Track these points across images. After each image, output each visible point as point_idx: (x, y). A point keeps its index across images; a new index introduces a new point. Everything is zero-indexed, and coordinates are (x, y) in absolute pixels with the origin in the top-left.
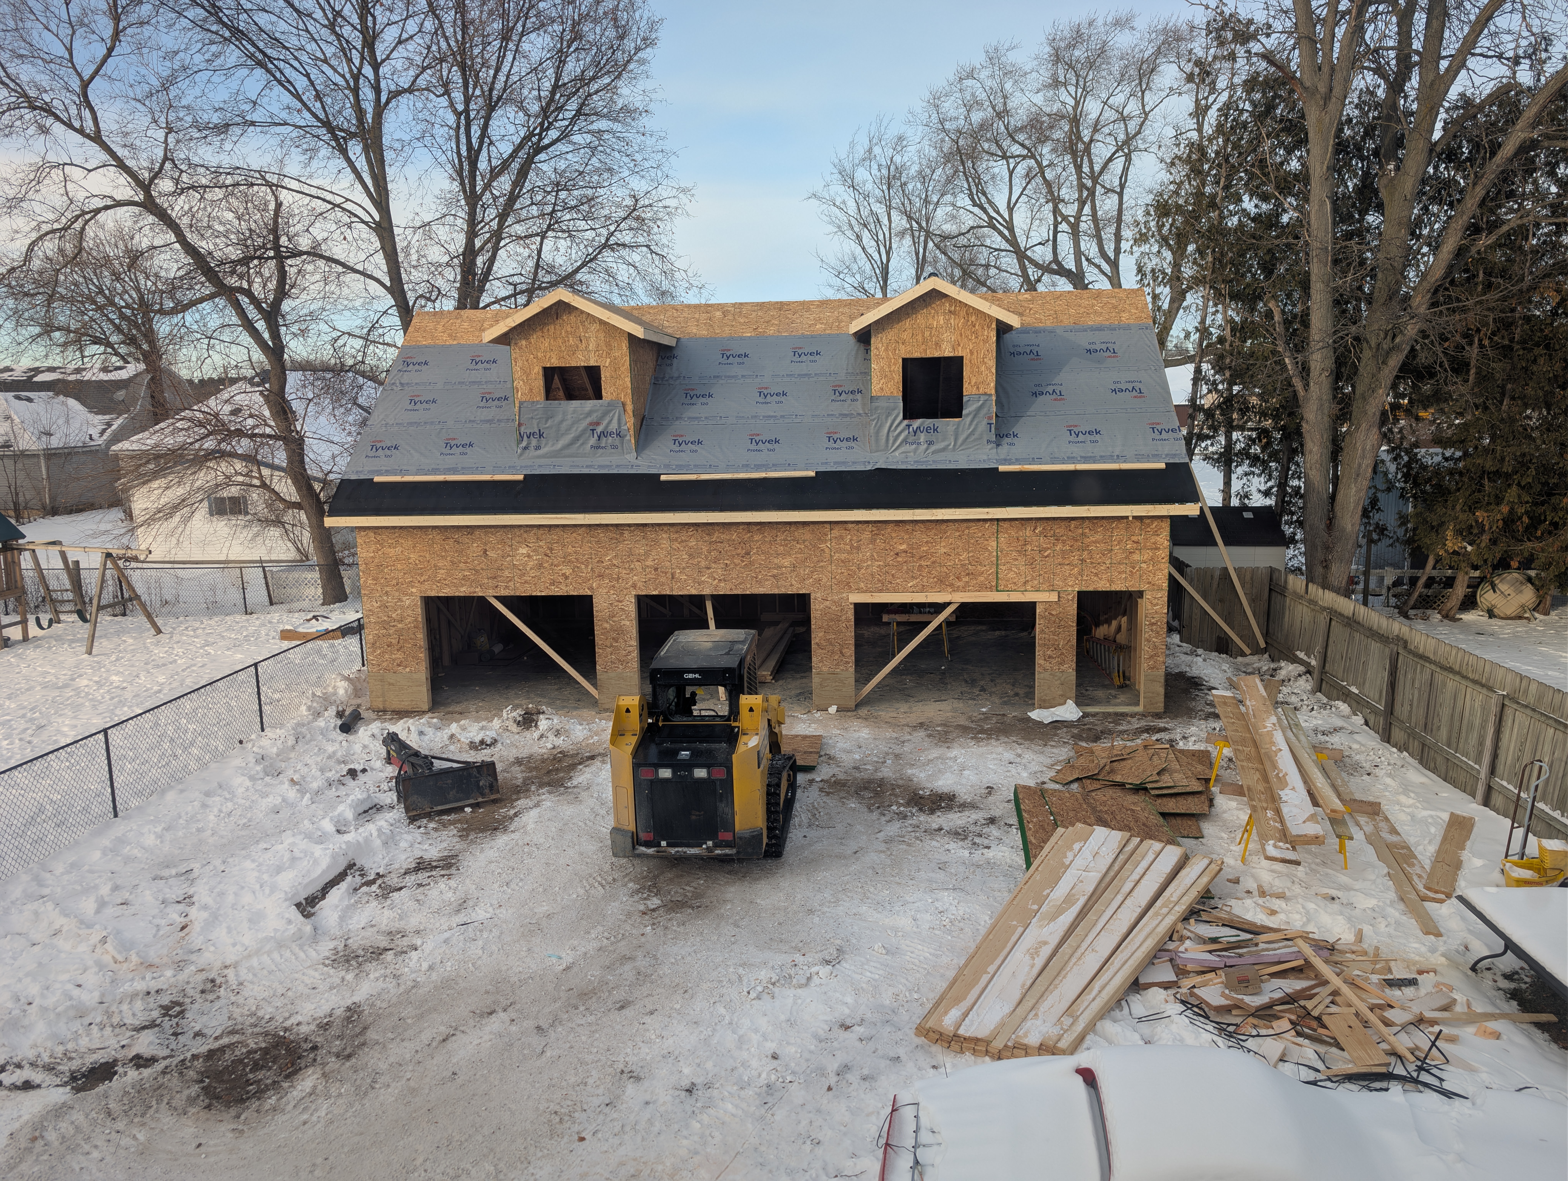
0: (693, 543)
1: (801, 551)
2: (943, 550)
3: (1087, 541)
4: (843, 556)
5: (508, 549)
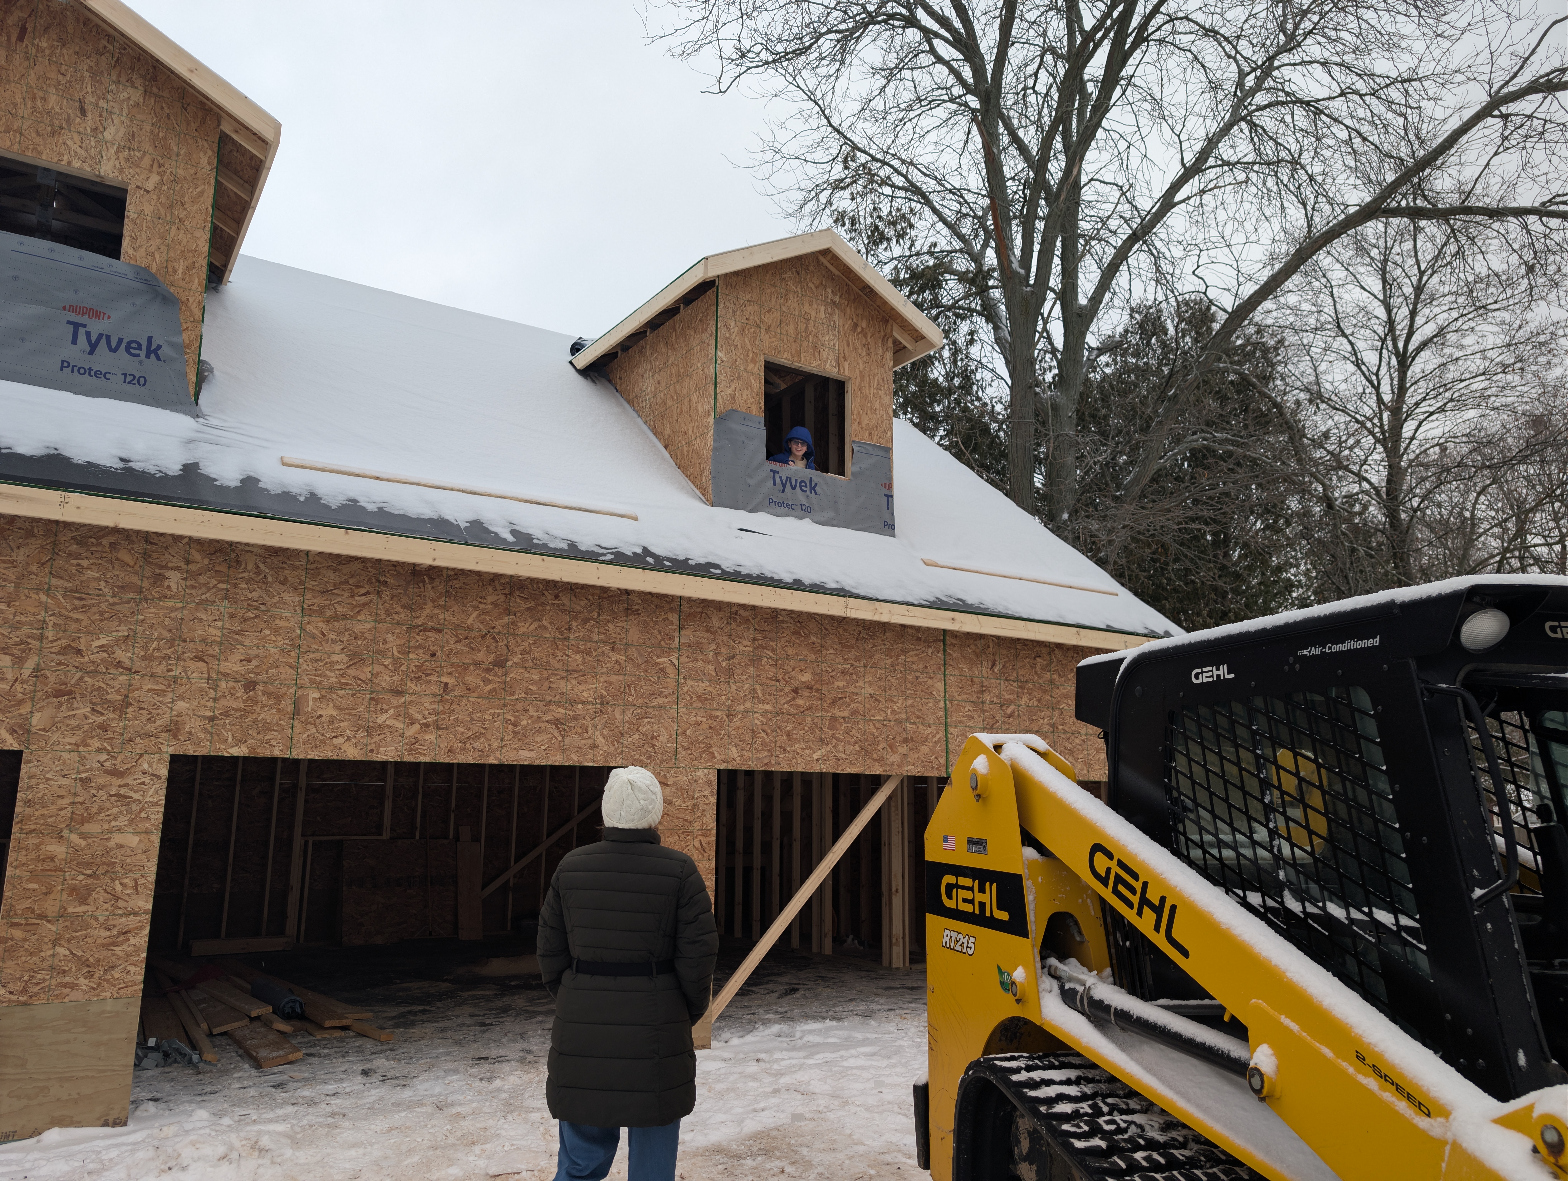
4: (702, 687)
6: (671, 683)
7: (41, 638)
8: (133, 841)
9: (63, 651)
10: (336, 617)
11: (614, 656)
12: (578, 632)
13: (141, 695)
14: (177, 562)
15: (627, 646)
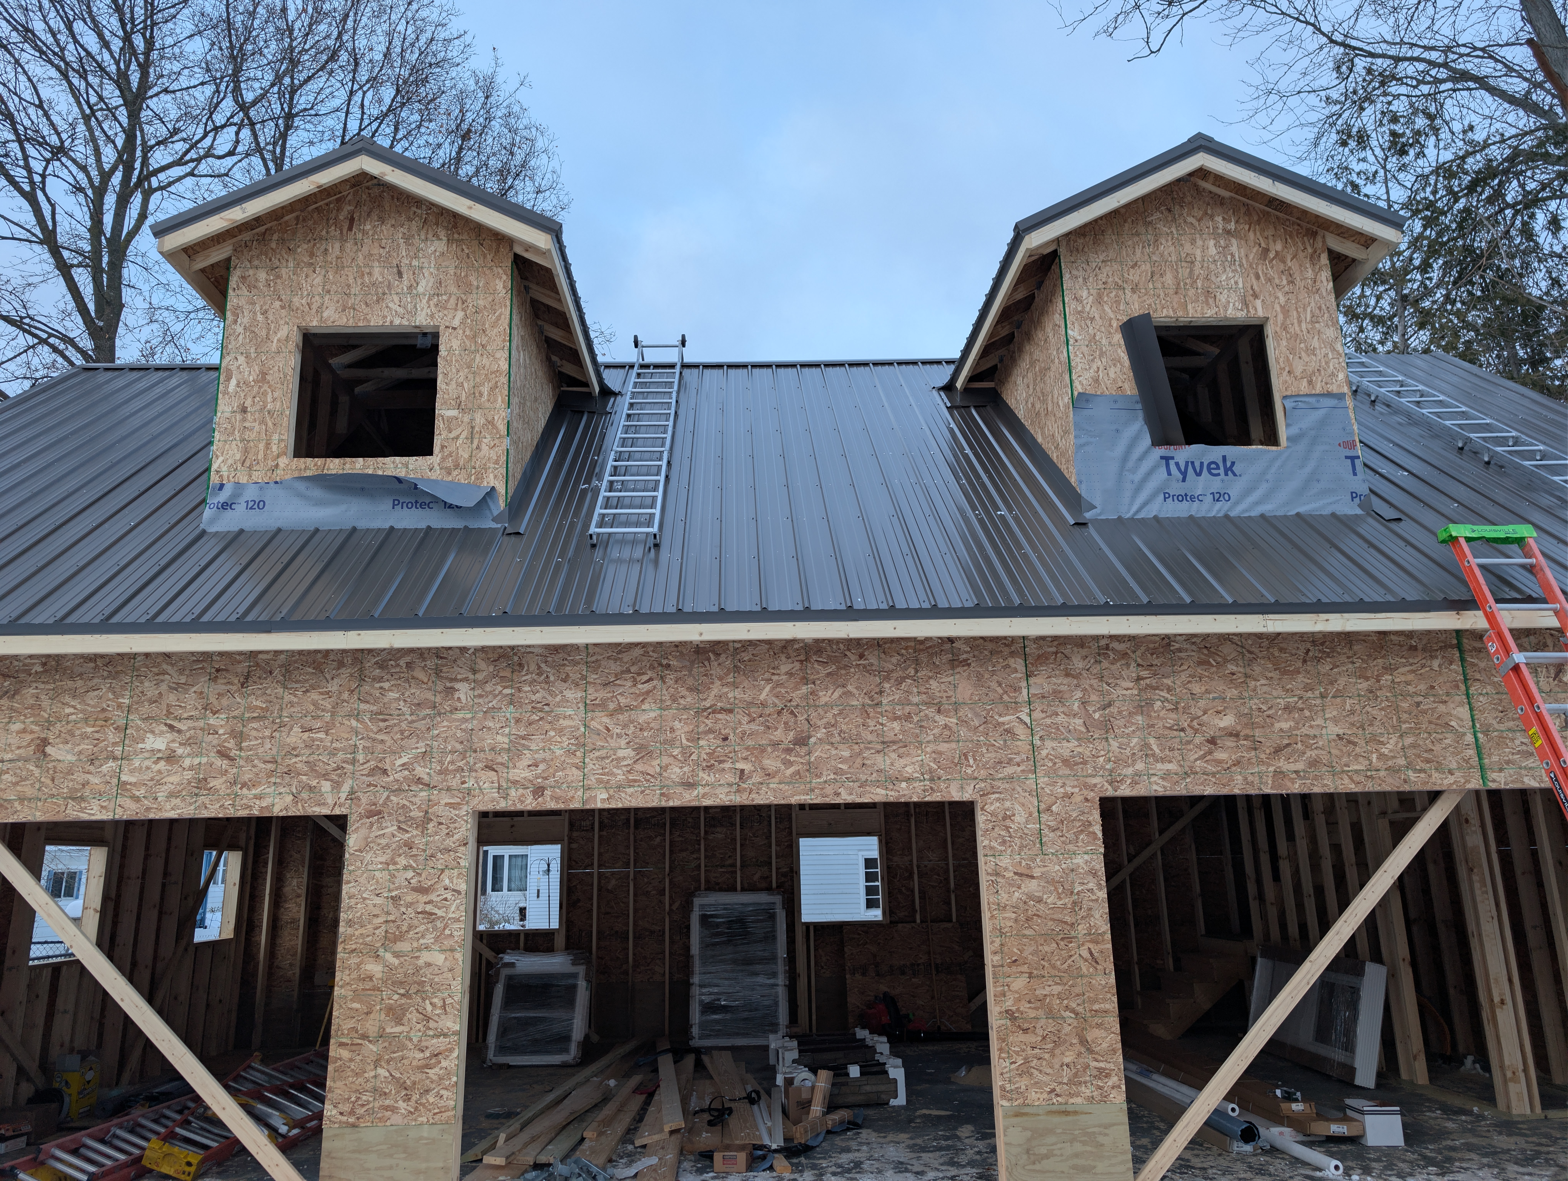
0: (649, 712)
1: (949, 733)
5: (112, 736)
6: (1023, 745)
7: (354, 762)
8: (439, 958)
9: (372, 772)
10: (620, 709)
11: (941, 720)
12: (892, 695)
13: (439, 810)
14: (464, 673)
15: (957, 706)
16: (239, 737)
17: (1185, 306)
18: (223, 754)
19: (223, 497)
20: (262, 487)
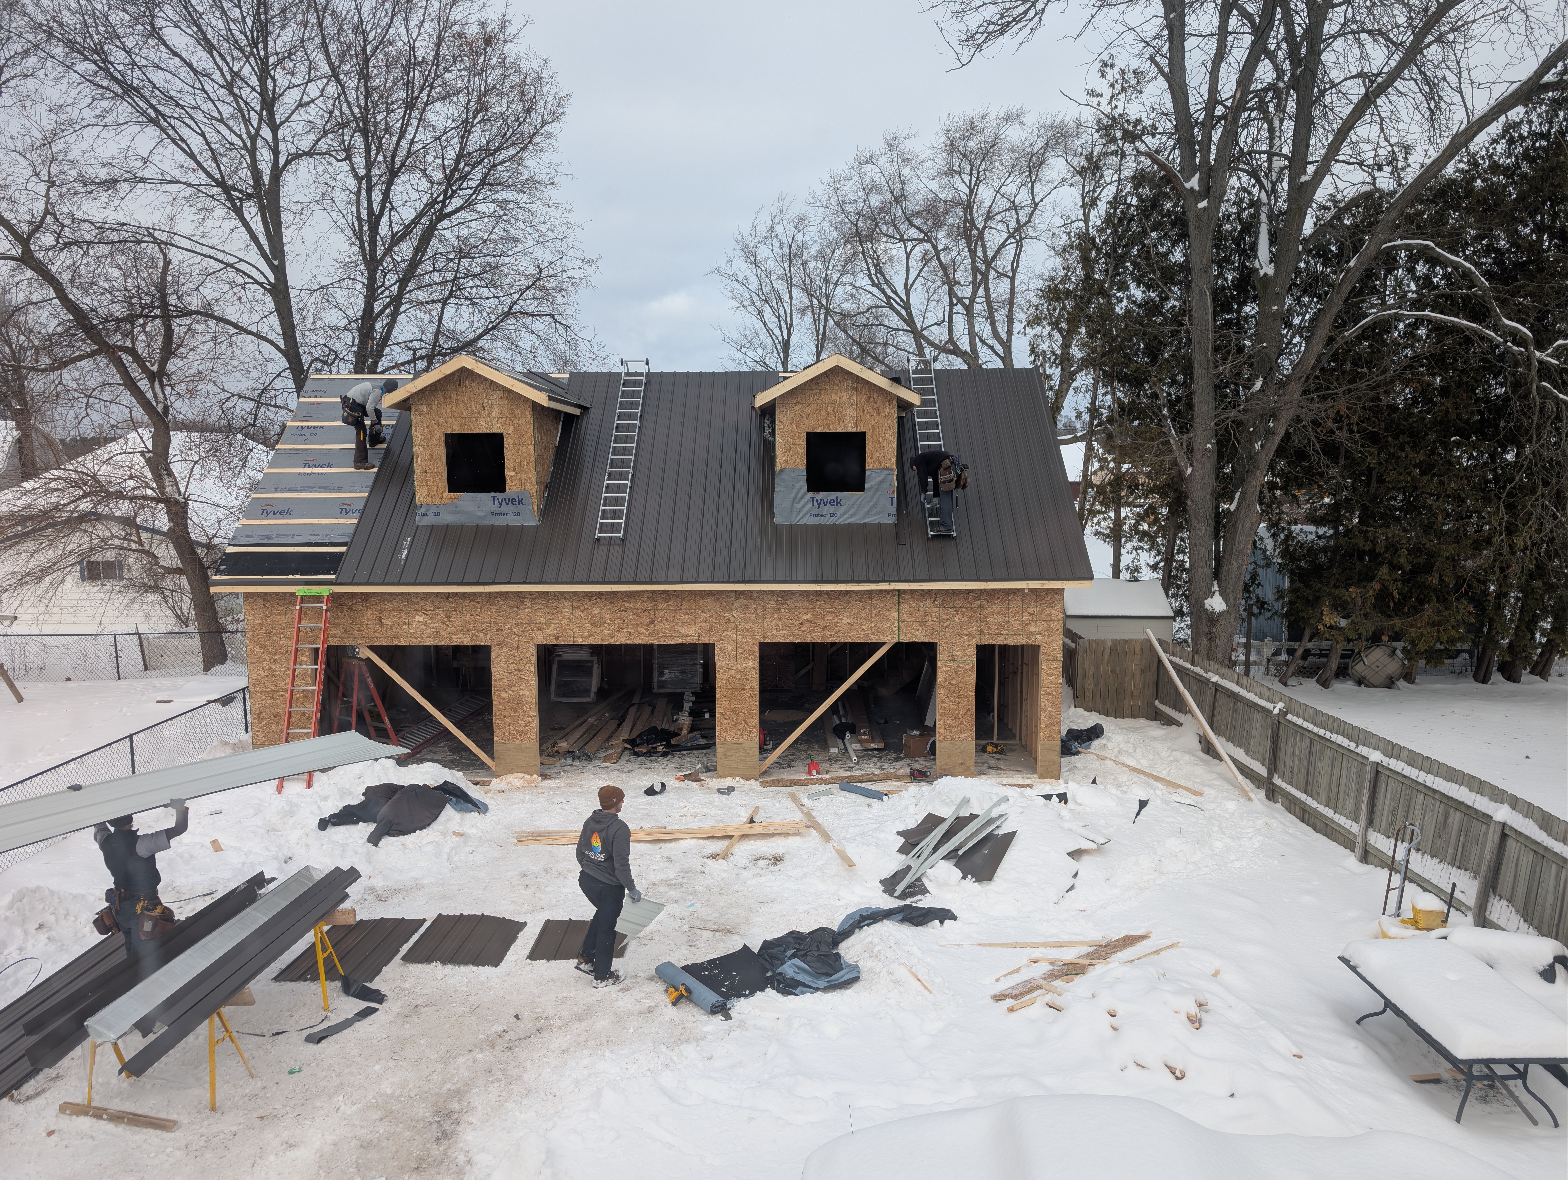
0: (596, 611)
1: (706, 620)
2: (847, 620)
3: (984, 612)
4: (749, 625)
5: (404, 616)
6: (732, 624)
7: (490, 626)
9: (497, 630)
11: (703, 615)
13: (523, 644)
15: (709, 610)
16: (449, 617)
17: (829, 426)
18: (444, 623)
19: (423, 510)
20: (438, 506)
